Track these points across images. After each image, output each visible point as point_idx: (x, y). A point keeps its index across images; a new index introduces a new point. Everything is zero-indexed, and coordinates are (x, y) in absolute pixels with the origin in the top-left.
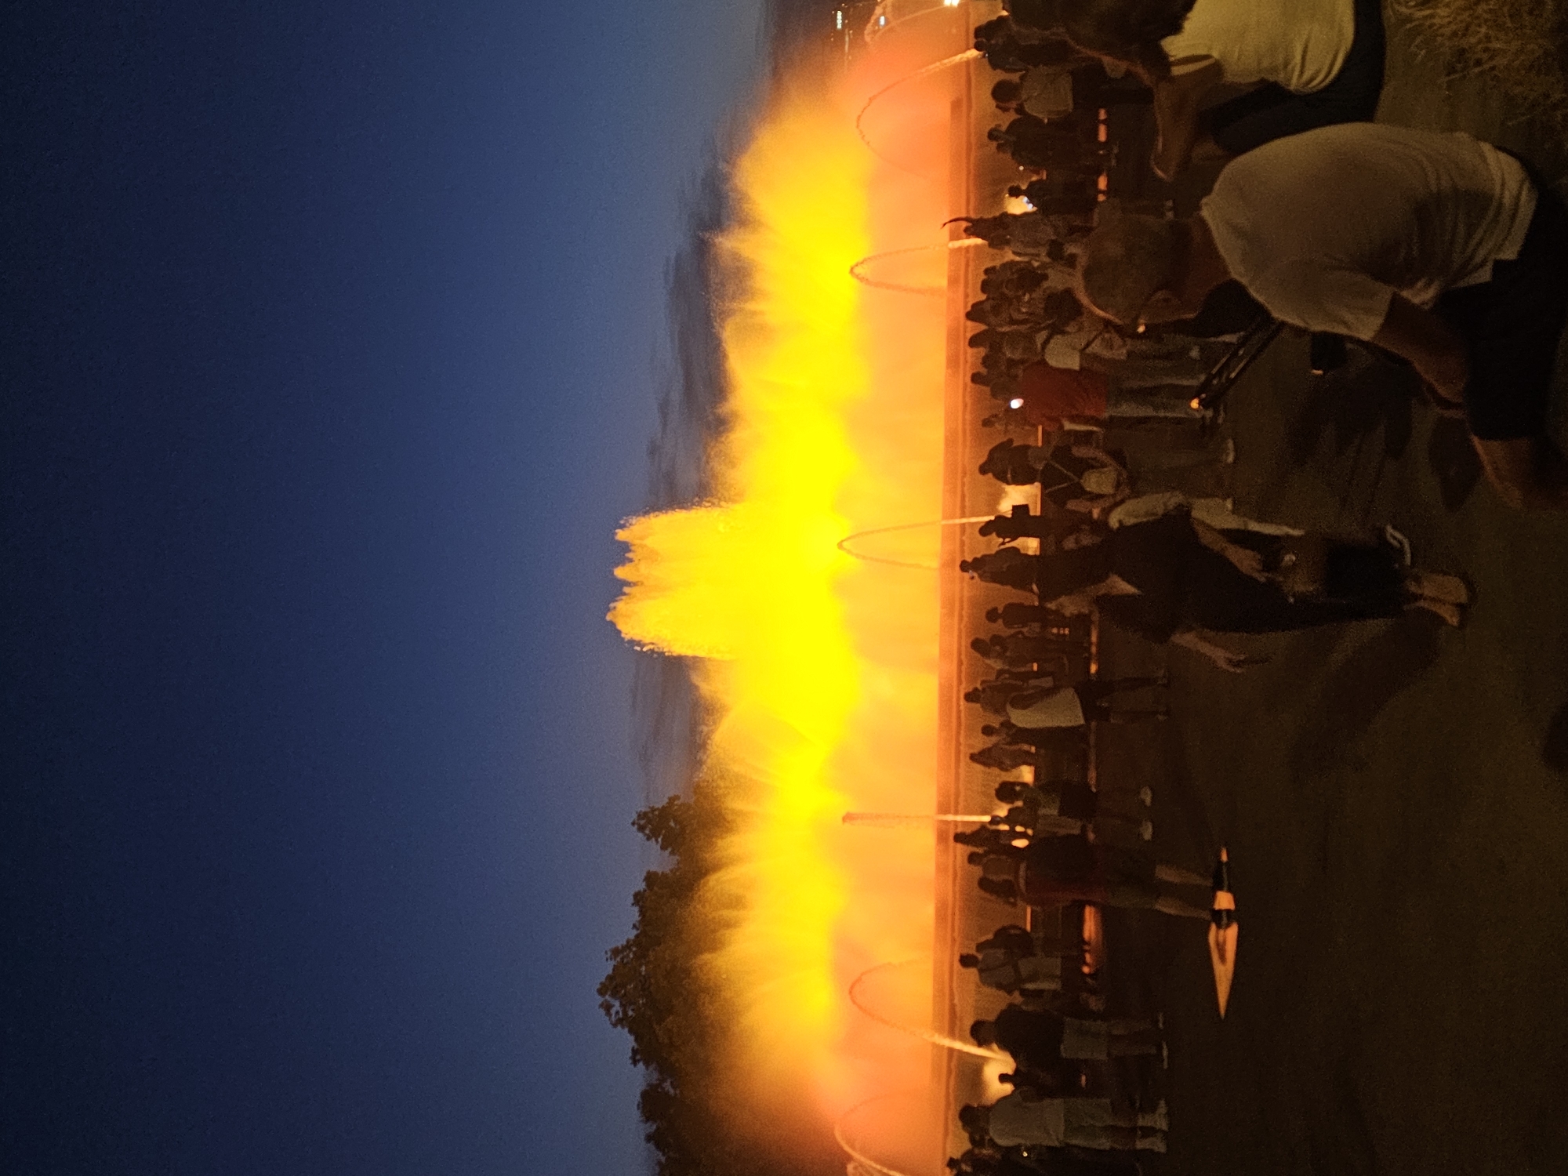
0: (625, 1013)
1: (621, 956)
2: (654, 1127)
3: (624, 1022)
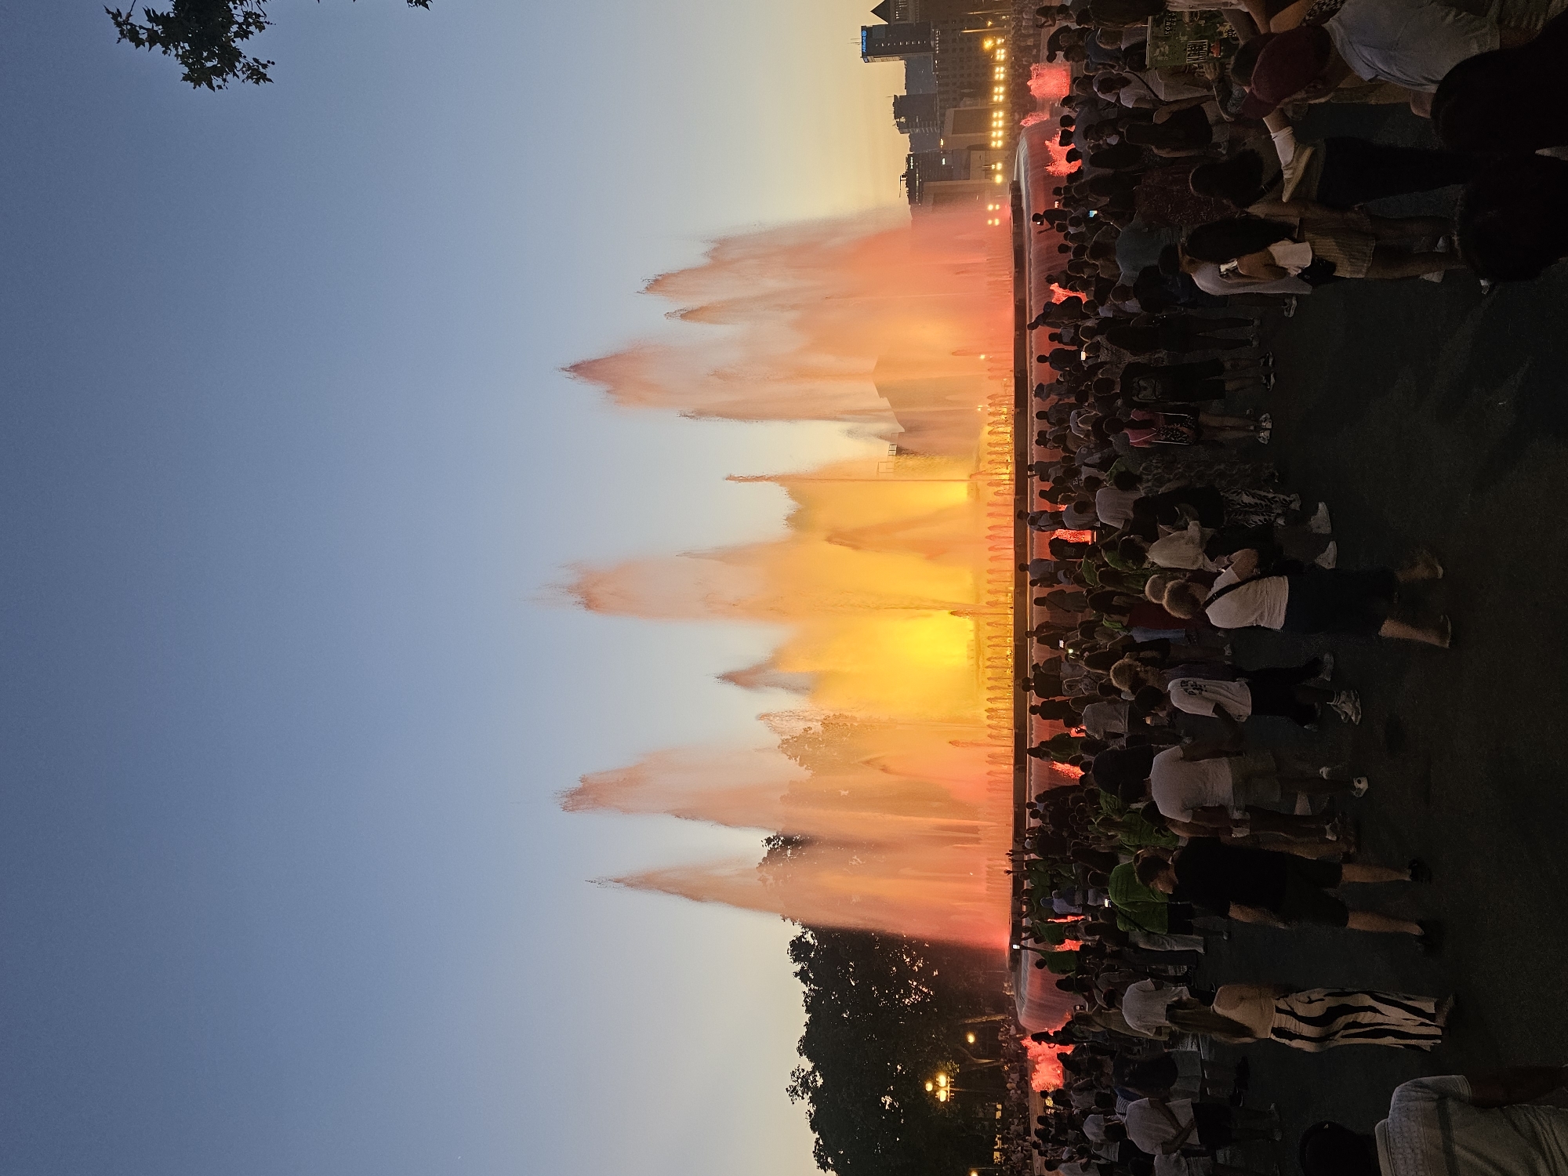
1: (772, 843)
2: (800, 966)
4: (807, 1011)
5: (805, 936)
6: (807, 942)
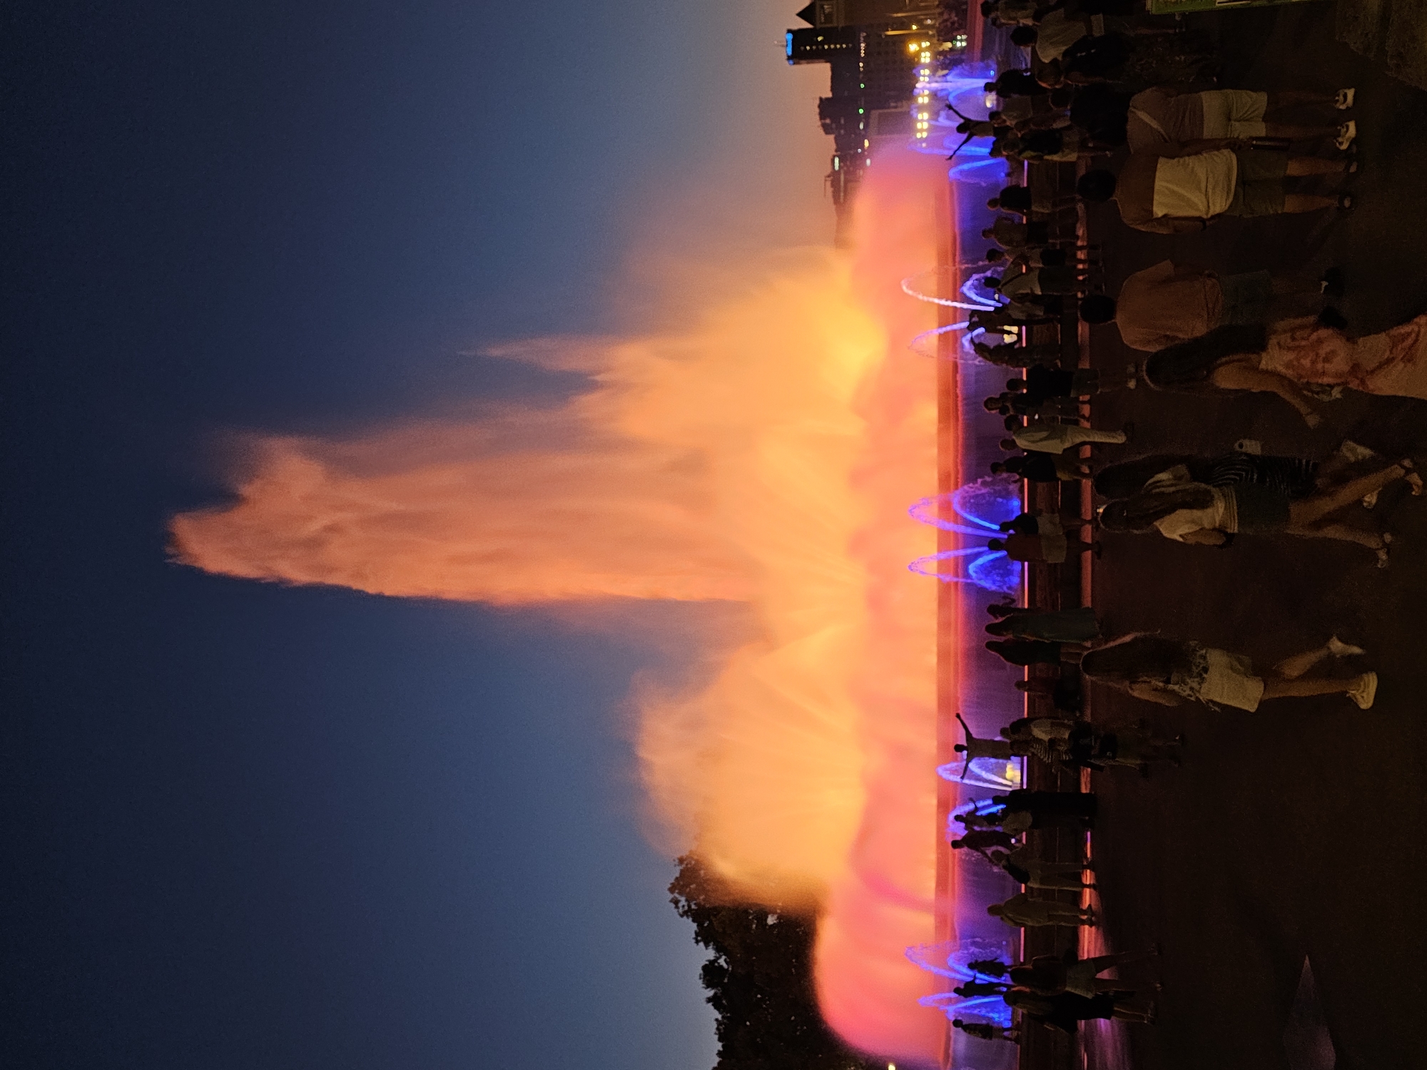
0: (689, 906)
2: (713, 992)
3: (689, 914)
4: (720, 1040)
5: (719, 961)
6: (722, 966)
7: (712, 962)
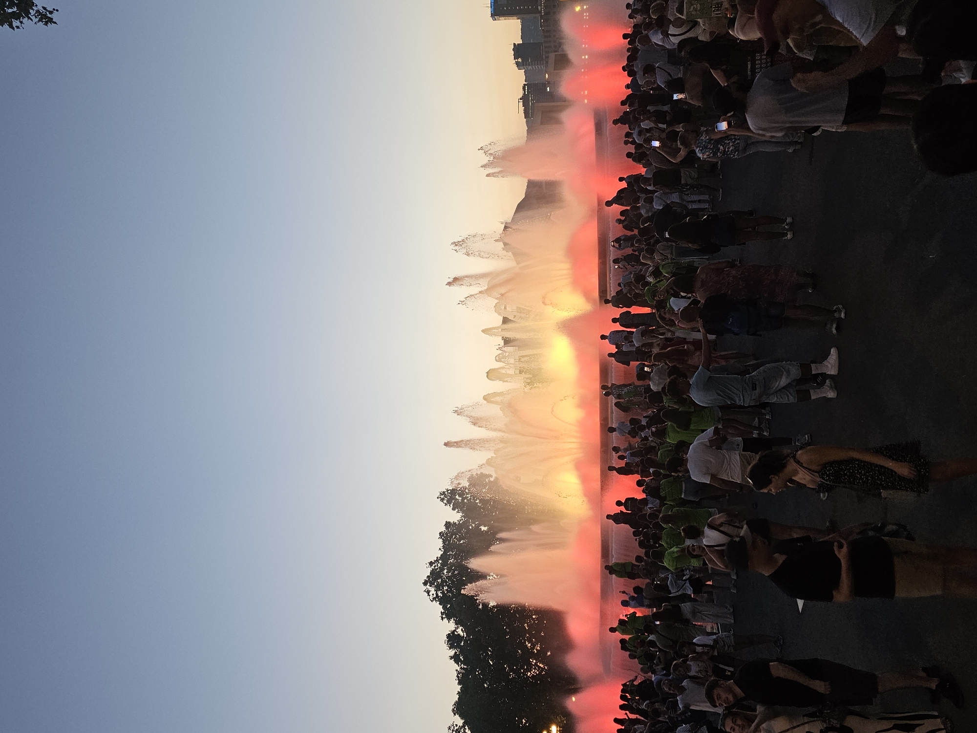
0: (437, 594)
1: (434, 565)
2: (454, 652)
3: (437, 599)
4: (459, 684)
5: (457, 631)
6: (459, 635)
7: (453, 632)
